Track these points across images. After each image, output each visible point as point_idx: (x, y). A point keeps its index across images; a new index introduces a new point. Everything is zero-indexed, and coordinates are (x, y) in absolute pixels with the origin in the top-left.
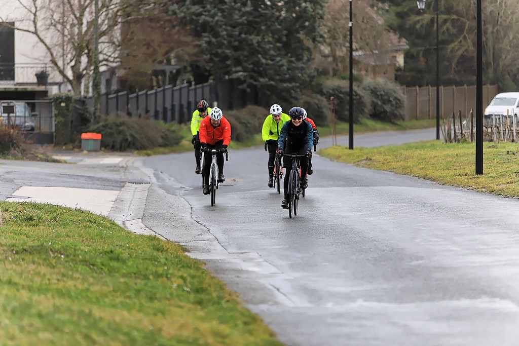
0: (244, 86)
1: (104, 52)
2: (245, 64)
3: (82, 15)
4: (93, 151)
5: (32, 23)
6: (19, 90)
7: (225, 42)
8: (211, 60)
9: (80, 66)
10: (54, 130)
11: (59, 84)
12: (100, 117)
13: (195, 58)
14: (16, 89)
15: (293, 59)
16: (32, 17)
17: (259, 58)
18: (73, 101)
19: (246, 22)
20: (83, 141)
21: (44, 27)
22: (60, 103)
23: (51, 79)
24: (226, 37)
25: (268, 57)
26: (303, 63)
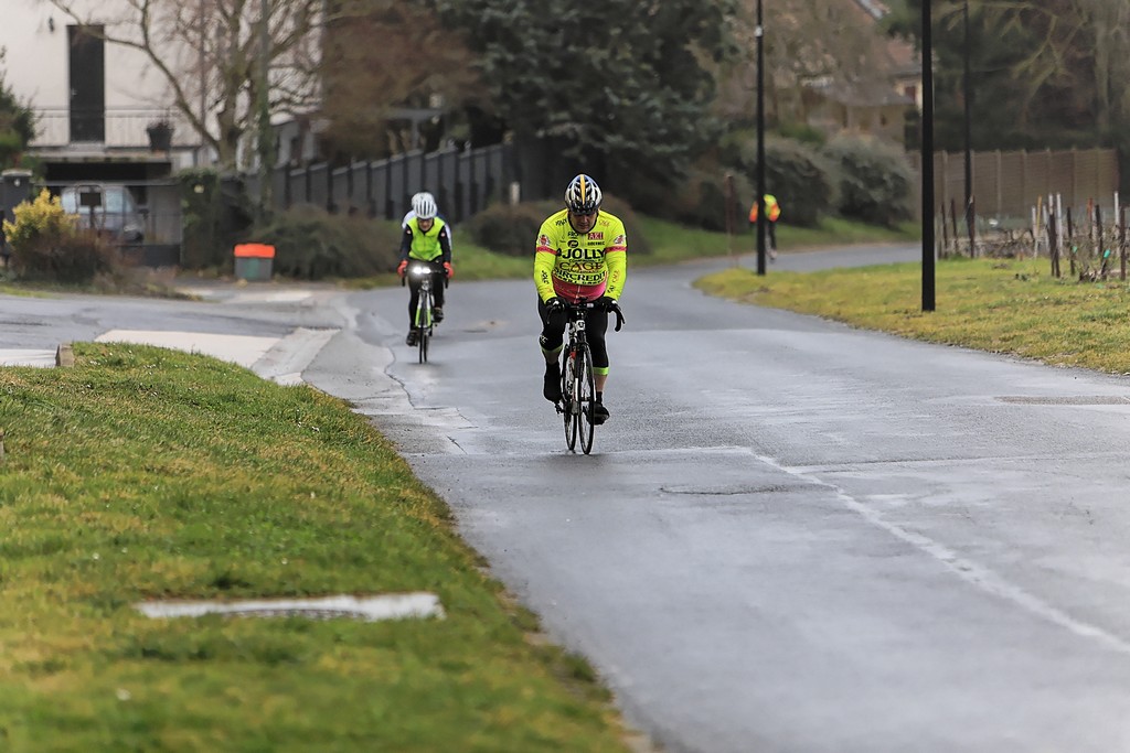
0: (575, 151)
1: (283, 84)
2: (577, 107)
3: (238, 12)
4: (258, 280)
5: (137, 28)
6: (113, 161)
7: (534, 62)
8: (505, 98)
9: (234, 113)
10: (181, 239)
11: (195, 149)
12: (271, 213)
13: (472, 94)
14: (108, 159)
15: (677, 96)
16: (139, 15)
17: (606, 94)
18: (218, 182)
19: (576, 21)
20: (238, 262)
21: (162, 36)
22: (193, 186)
23: (179, 137)
24: (535, 51)
25: (622, 92)
26: (697, 104)
